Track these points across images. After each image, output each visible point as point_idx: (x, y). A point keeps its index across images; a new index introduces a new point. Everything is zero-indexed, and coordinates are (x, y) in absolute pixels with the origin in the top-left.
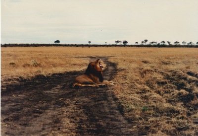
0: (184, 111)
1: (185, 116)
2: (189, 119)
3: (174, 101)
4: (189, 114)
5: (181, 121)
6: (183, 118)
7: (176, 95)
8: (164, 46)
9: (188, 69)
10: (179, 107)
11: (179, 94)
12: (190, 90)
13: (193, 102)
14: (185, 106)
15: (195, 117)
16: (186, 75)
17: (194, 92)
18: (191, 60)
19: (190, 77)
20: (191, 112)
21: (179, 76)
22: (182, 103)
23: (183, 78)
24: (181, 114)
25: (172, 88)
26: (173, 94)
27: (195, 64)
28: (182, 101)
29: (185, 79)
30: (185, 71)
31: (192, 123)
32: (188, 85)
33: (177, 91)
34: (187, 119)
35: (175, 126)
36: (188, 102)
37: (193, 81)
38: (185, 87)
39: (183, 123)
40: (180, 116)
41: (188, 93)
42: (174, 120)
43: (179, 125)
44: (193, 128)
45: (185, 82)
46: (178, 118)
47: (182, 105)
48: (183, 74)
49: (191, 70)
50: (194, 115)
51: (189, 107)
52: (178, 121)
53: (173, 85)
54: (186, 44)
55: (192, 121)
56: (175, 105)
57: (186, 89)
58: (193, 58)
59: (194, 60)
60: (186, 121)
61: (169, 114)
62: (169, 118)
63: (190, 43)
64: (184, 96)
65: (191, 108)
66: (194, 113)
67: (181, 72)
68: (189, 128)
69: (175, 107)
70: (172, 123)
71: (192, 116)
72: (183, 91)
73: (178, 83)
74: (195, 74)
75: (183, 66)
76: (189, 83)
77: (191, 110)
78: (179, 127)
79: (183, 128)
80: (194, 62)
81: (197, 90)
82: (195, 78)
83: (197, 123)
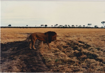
0: (77, 61)
1: (78, 64)
3: (72, 56)
4: (80, 63)
5: (75, 66)
6: (76, 65)
7: (73, 53)
8: (66, 27)
9: (79, 40)
10: (75, 59)
11: (75, 52)
12: (80, 50)
13: (81, 57)
14: (78, 59)
15: (83, 65)
16: (78, 43)
17: (82, 51)
19: (80, 44)
21: (75, 43)
22: (76, 57)
25: (71, 49)
26: (71, 53)
27: (82, 37)
29: (77, 44)
30: (78, 41)
31: (81, 68)
32: (79, 48)
33: (73, 51)
34: (78, 66)
35: (72, 70)
36: (79, 57)
37: (82, 46)
38: (77, 49)
39: (77, 68)
40: (75, 64)
41: (79, 52)
42: (72, 66)
43: (75, 69)
44: (82, 70)
45: (77, 46)
46: (74, 65)
47: (76, 58)
48: (77, 42)
49: (81, 40)
50: (82, 64)
51: (80, 59)
53: (71, 48)
54: (78, 26)
55: (81, 67)
56: (72, 58)
58: (81, 34)
60: (78, 67)
61: (69, 63)
62: (69, 65)
63: (80, 26)
64: (77, 53)
65: (81, 60)
66: (82, 62)
68: (79, 70)
69: (72, 59)
70: (71, 68)
71: (81, 64)
72: (76, 51)
73: (74, 47)
74: (83, 42)
75: (76, 38)
76: (80, 47)
77: (81, 61)
78: (75, 70)
79: (77, 70)
80: (82, 36)
81: (84, 50)
82: (82, 44)
83: (83, 68)
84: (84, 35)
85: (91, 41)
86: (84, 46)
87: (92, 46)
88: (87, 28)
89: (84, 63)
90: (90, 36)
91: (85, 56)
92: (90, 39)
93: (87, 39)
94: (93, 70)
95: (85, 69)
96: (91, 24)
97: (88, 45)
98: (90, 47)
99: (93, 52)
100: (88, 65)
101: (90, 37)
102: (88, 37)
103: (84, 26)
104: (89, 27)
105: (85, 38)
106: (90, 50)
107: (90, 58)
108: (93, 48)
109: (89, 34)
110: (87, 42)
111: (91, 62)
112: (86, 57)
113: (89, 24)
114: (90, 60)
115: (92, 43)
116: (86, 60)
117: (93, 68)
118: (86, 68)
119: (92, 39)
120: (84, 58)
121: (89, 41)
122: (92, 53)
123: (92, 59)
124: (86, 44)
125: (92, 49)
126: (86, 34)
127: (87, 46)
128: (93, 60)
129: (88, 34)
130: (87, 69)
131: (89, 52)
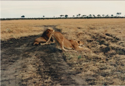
0: (104, 58)
1: (105, 61)
2: (107, 63)
3: (98, 52)
4: (107, 60)
5: (102, 64)
6: (103, 62)
7: (99, 48)
9: (106, 32)
10: (101, 55)
11: (101, 47)
13: (109, 52)
14: (105, 54)
15: (111, 62)
16: (105, 36)
17: (110, 46)
18: (108, 26)
19: (107, 37)
20: (108, 58)
21: (101, 36)
22: (103, 53)
23: (103, 38)
24: (102, 60)
25: (96, 44)
26: (97, 48)
28: (103, 52)
29: (104, 38)
30: (104, 33)
31: (109, 65)
32: (106, 41)
34: (106, 63)
35: (98, 67)
36: (106, 52)
37: (109, 39)
38: (104, 43)
41: (106, 46)
42: (98, 63)
44: (110, 68)
45: (104, 40)
46: (100, 63)
47: (103, 54)
48: (103, 35)
49: (108, 32)
51: (107, 55)
52: (100, 64)
53: (97, 42)
54: (105, 16)
55: (109, 64)
56: (98, 54)
57: (105, 44)
58: (109, 25)
59: (109, 26)
60: (105, 64)
61: (95, 60)
62: (95, 62)
63: (107, 16)
64: (104, 49)
65: (108, 56)
66: (110, 59)
67: (102, 34)
68: (107, 68)
69: (98, 56)
70: (96, 65)
71: (109, 61)
72: (103, 45)
73: (100, 41)
74: (111, 35)
75: (103, 30)
76: (107, 40)
77: (108, 57)
78: (101, 67)
79: (103, 69)
80: (110, 28)
81: (112, 45)
82: (110, 37)
83: (112, 65)
84: (112, 27)
85: (120, 34)
86: (112, 40)
87: (122, 39)
88: (115, 17)
89: (112, 60)
90: (119, 27)
91: (113, 51)
92: (119, 31)
93: (116, 31)
94: (123, 68)
95: (113, 66)
96: (120, 13)
97: (117, 38)
98: (120, 40)
99: (123, 46)
100: (117, 62)
101: (120, 29)
102: (117, 29)
103: (112, 15)
104: (118, 16)
105: (114, 30)
106: (120, 44)
107: (120, 54)
108: (122, 41)
109: (119, 25)
110: (116, 35)
111: (121, 58)
112: (115, 52)
113: (118, 14)
114: (119, 56)
115: (122, 35)
116: (114, 56)
117: (123, 66)
118: (115, 65)
119: (122, 31)
120: (112, 54)
121: (118, 33)
122: (122, 48)
123: (122, 54)
124: (115, 37)
125: (122, 43)
126: (114, 25)
127: (116, 40)
128: (123, 56)
129: (117, 25)
130: (116, 67)
131: (118, 46)
